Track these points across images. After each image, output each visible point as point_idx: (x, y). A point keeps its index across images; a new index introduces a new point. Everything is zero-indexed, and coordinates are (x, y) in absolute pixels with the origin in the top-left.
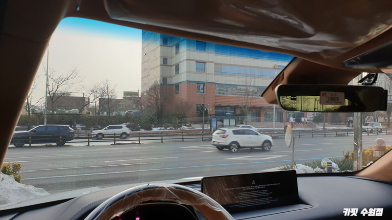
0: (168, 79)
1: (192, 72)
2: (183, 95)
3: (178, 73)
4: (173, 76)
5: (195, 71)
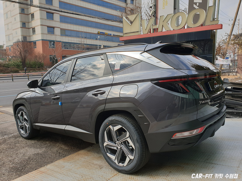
0: (27, 38)
1: (45, 34)
2: (39, 49)
3: (35, 34)
4: (31, 36)
5: (47, 33)
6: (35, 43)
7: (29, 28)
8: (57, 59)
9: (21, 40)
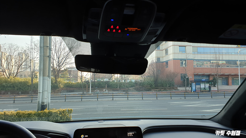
0: (161, 59)
1: (176, 53)
2: (171, 68)
3: (167, 54)
4: (164, 57)
5: (179, 52)
6: (167, 63)
7: (162, 50)
8: (188, 78)
9: (154, 61)
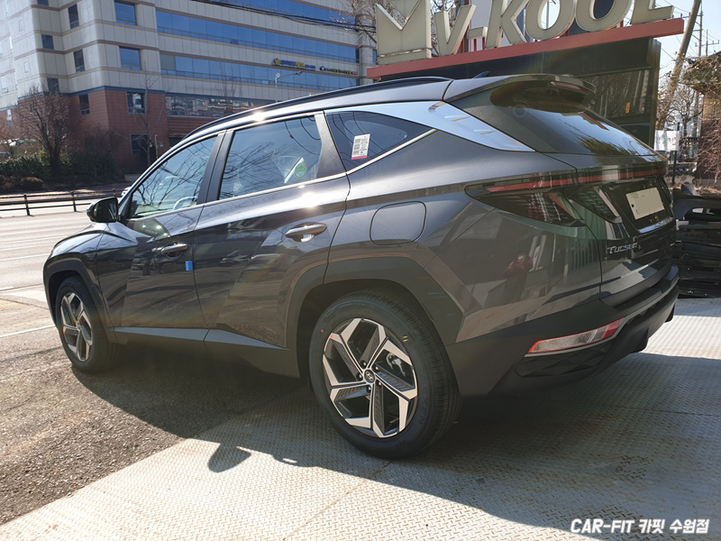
0: (61, 82)
1: (113, 69)
2: (100, 116)
3: (82, 69)
5: (120, 66)
6: (84, 97)
7: (63, 53)
8: (154, 147)
9: (41, 90)
